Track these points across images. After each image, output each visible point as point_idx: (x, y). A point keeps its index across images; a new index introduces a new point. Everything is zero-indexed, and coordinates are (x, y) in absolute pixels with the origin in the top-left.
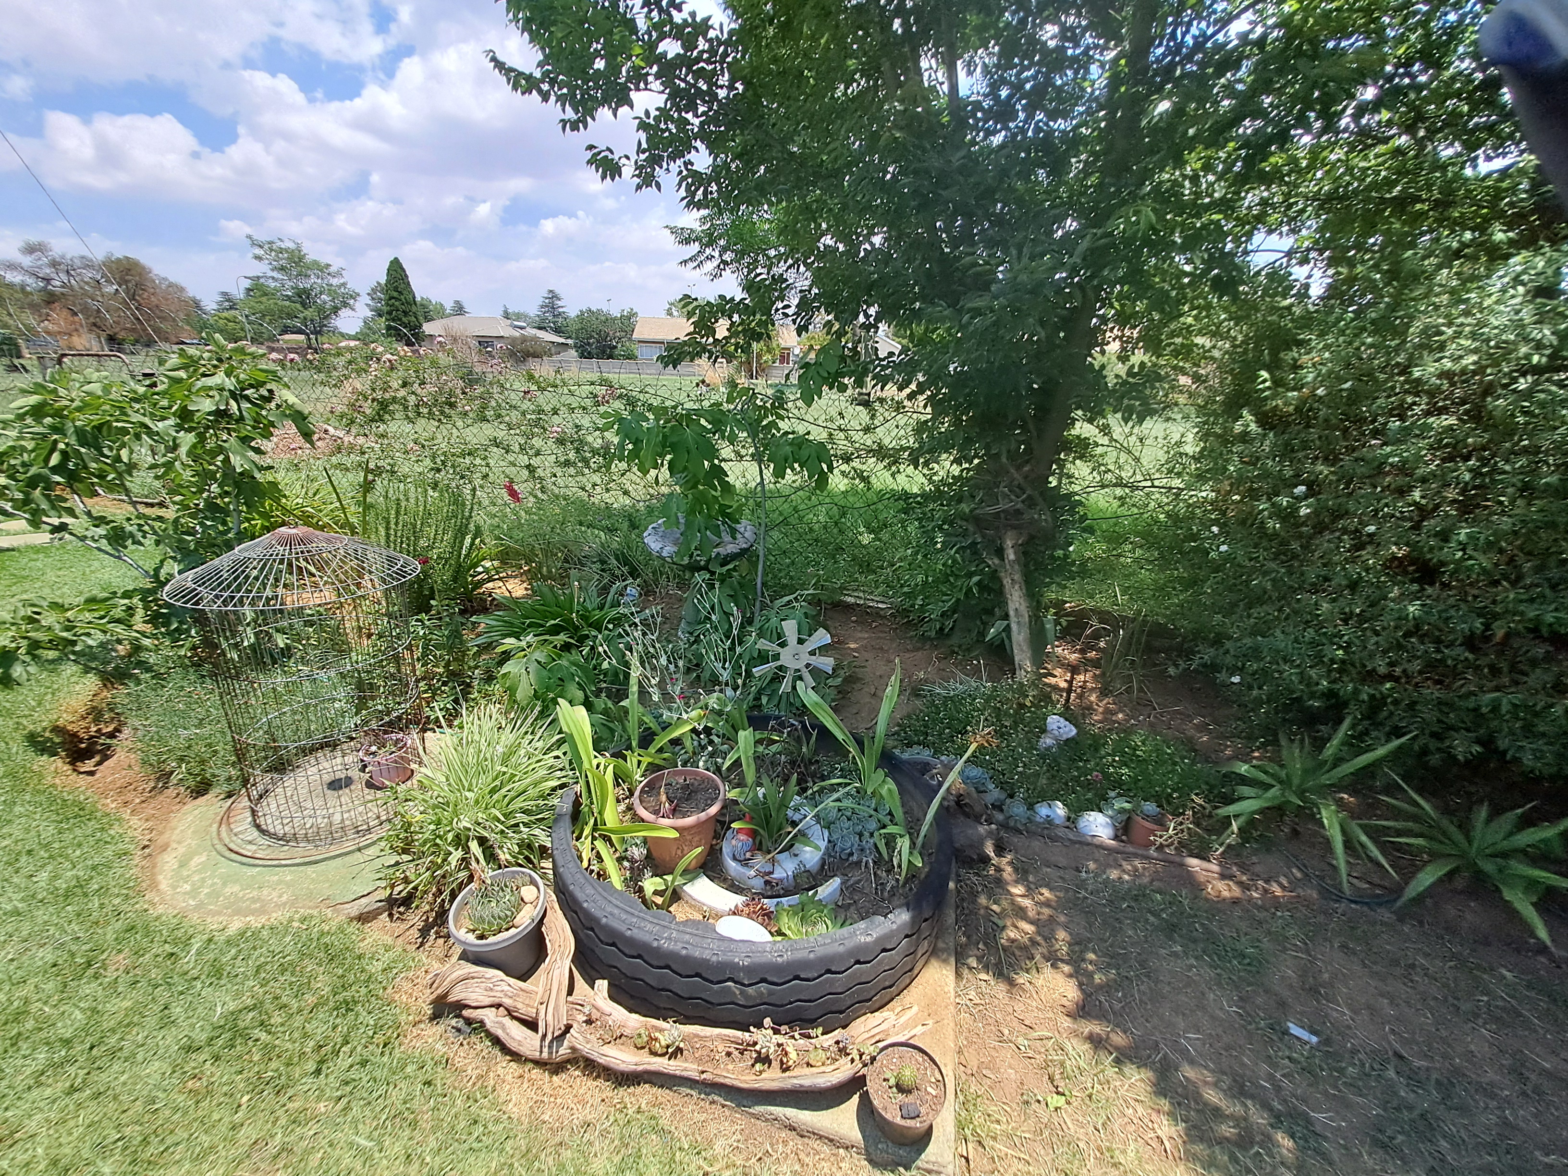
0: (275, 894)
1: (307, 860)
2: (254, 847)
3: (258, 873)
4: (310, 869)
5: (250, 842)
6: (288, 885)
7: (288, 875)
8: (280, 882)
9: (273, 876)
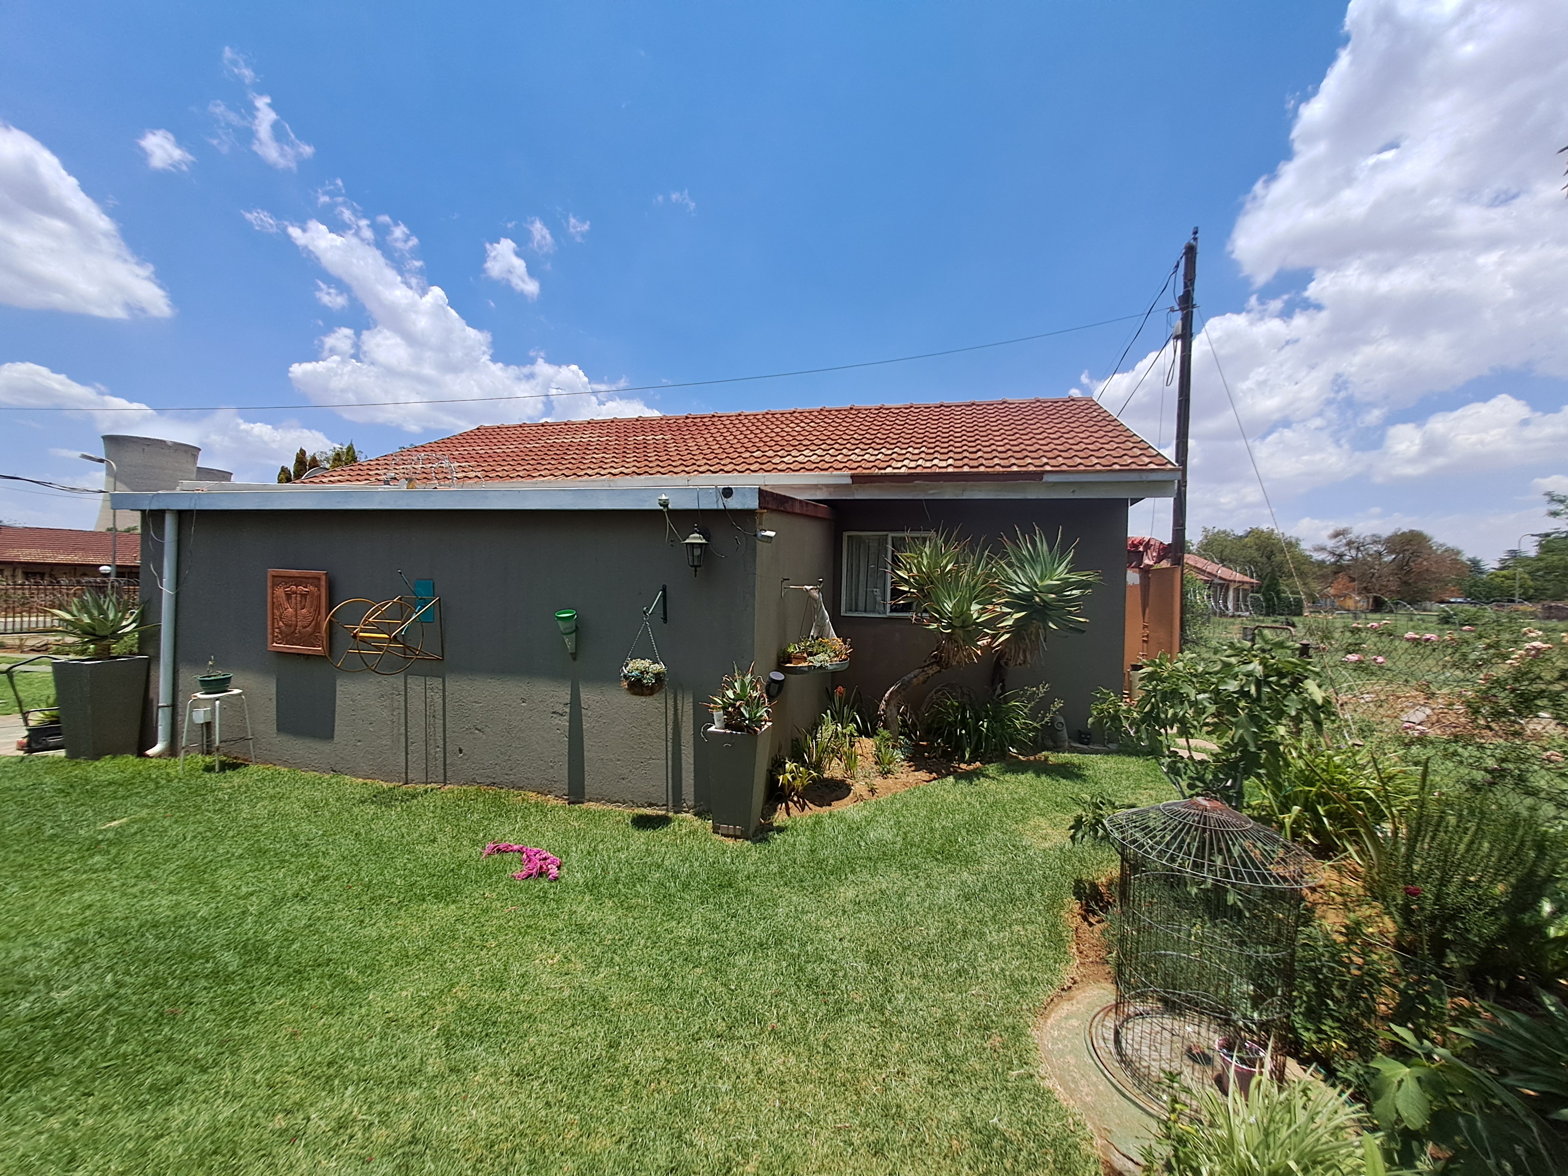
0: (1086, 1090)
1: (1120, 1087)
2: (1103, 1044)
3: (1090, 1066)
4: (1117, 1096)
5: (1104, 1039)
6: (1098, 1093)
7: (1103, 1086)
8: (1095, 1085)
9: (1095, 1077)
